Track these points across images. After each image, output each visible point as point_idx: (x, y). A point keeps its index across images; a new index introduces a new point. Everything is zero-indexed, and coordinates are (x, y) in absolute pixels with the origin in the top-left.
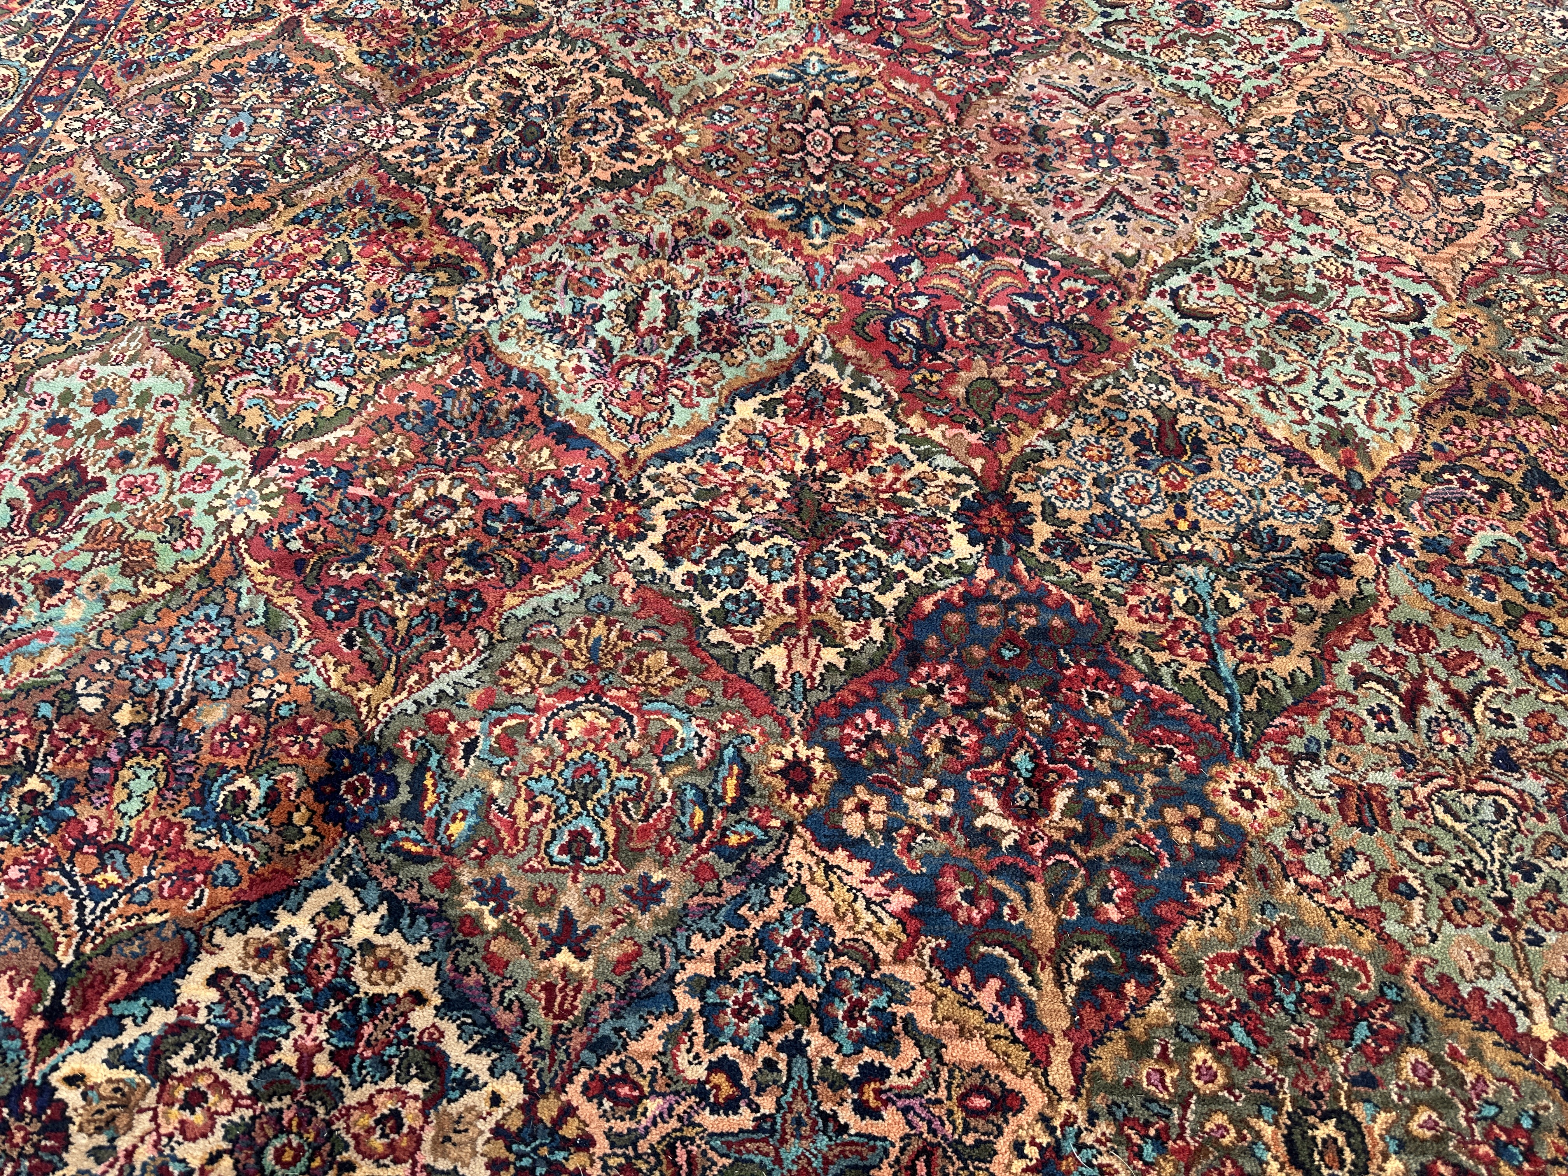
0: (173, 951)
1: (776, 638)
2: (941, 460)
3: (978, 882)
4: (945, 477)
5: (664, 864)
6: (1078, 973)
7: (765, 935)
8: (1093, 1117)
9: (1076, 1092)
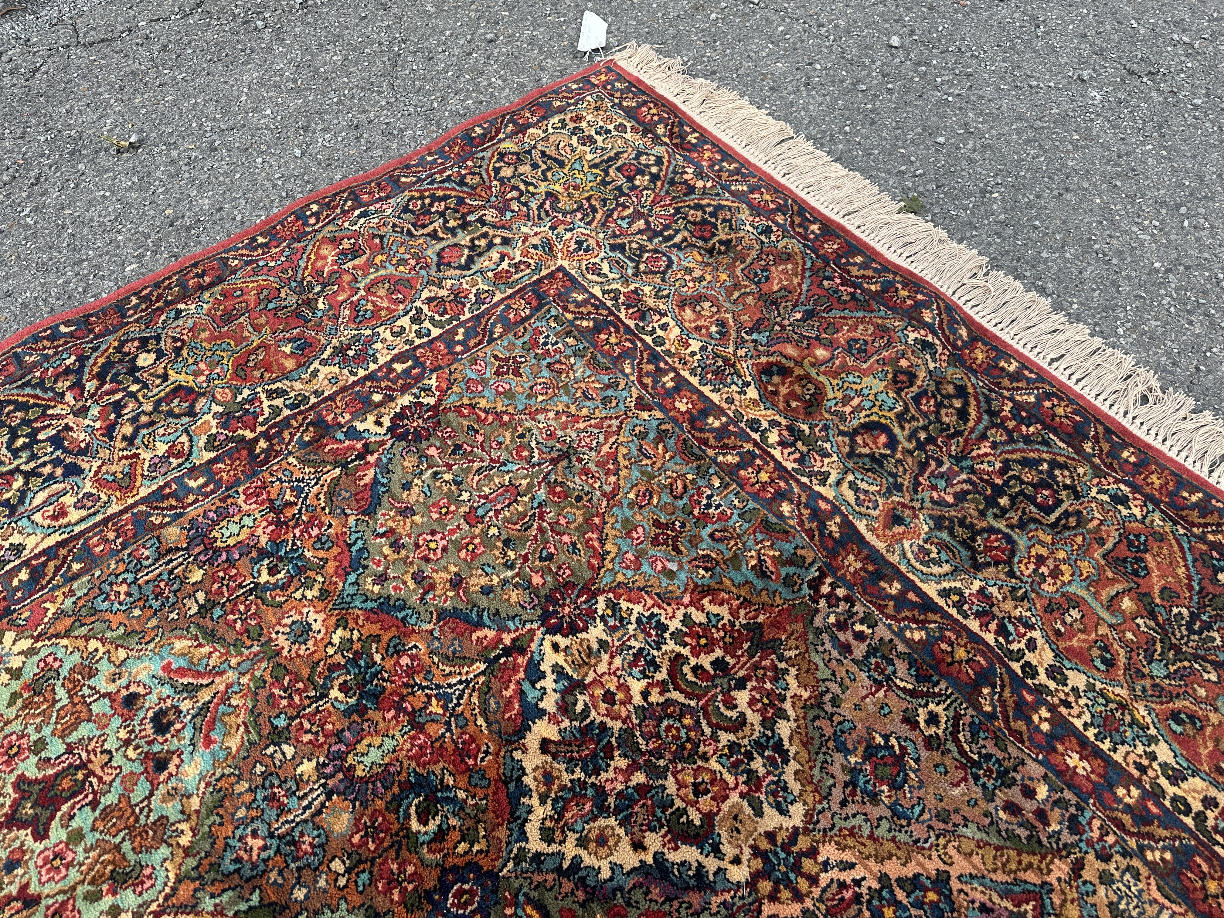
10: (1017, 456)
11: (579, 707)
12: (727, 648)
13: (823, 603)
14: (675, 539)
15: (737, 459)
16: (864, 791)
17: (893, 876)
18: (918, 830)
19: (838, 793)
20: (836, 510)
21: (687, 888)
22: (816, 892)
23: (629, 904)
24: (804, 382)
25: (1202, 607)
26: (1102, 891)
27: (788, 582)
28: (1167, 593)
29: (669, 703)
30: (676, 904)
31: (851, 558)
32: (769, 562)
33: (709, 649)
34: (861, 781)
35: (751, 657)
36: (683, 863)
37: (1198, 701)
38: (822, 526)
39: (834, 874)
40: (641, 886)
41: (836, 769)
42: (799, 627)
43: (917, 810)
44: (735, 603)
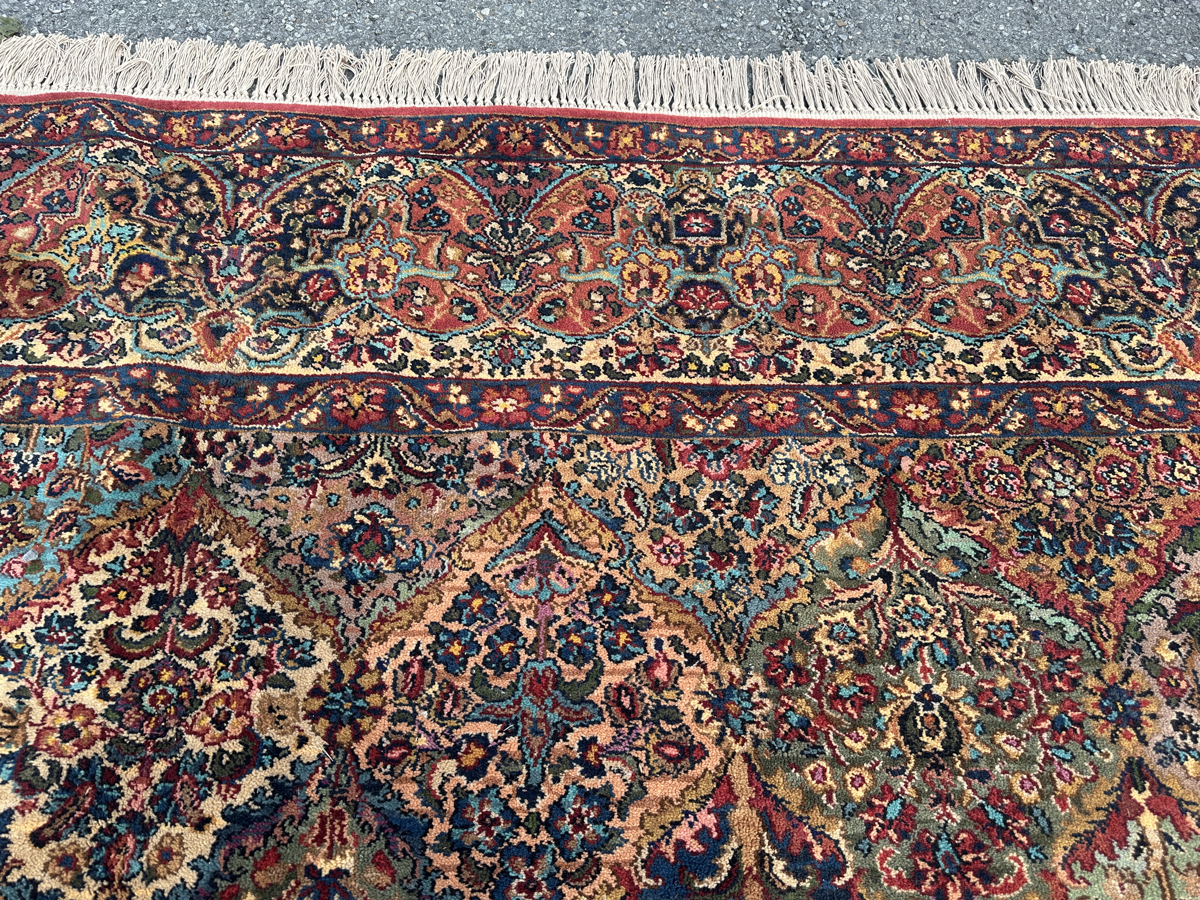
10: (279, 196)
11: (44, 771)
12: (151, 580)
13: (210, 460)
14: (14, 529)
15: (17, 400)
16: (366, 578)
17: (438, 619)
18: (432, 566)
19: (346, 602)
20: (152, 368)
21: (276, 808)
22: (389, 694)
23: (233, 878)
24: (27, 273)
25: (503, 211)
26: (583, 480)
27: (160, 469)
28: (472, 220)
29: (134, 679)
30: (278, 831)
31: (204, 399)
32: (126, 469)
33: (134, 595)
34: (357, 572)
35: (181, 566)
36: (255, 795)
37: (548, 286)
38: (151, 393)
39: (394, 664)
40: (232, 852)
41: (329, 584)
42: (204, 499)
43: (419, 551)
44: (125, 533)
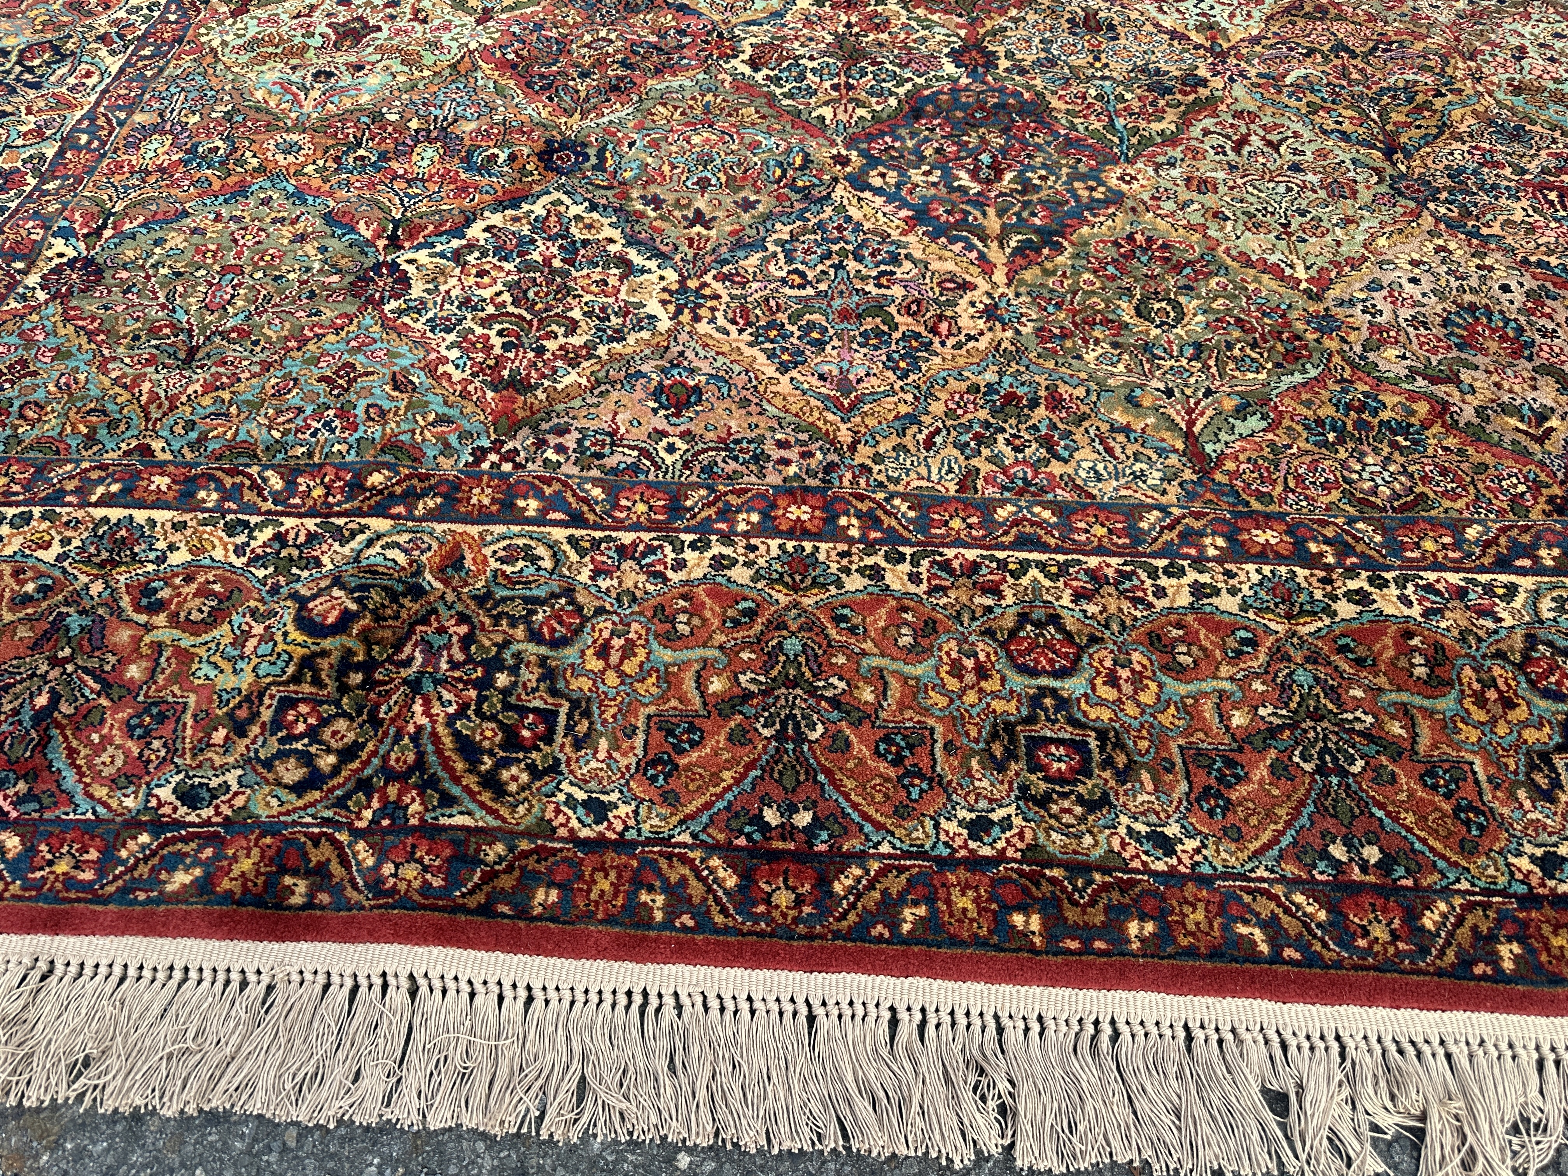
0: (460, 219)
1: (826, 103)
2: (937, 29)
3: (954, 205)
4: (938, 38)
5: (758, 192)
6: (1013, 244)
7: (821, 225)
8: (1018, 295)
9: (1008, 285)
